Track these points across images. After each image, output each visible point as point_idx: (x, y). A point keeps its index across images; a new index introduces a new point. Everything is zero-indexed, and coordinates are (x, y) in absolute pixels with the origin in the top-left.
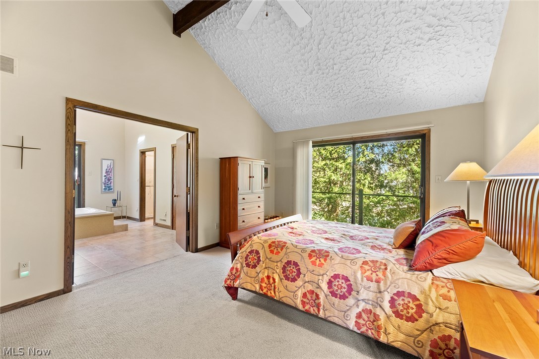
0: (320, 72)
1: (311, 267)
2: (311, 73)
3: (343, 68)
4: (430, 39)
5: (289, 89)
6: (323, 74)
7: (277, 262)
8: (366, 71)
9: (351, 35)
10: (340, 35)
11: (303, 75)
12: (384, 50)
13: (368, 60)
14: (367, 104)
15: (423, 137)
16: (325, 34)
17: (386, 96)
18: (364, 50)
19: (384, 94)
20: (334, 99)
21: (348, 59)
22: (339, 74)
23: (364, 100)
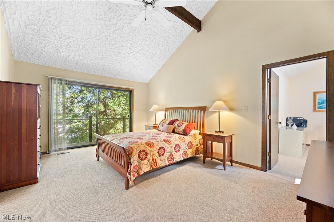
0: (104, 42)
1: (168, 146)
2: (99, 40)
3: (117, 48)
4: (150, 58)
5: (73, 38)
6: (105, 44)
7: (155, 150)
8: (125, 56)
9: (132, 38)
10: (128, 34)
11: (92, 37)
12: (137, 52)
13: (130, 52)
14: (114, 70)
15: (131, 92)
16: (122, 29)
17: (124, 70)
18: (131, 47)
19: (124, 69)
20: (99, 60)
21: (123, 46)
22: (113, 49)
23: (114, 67)
